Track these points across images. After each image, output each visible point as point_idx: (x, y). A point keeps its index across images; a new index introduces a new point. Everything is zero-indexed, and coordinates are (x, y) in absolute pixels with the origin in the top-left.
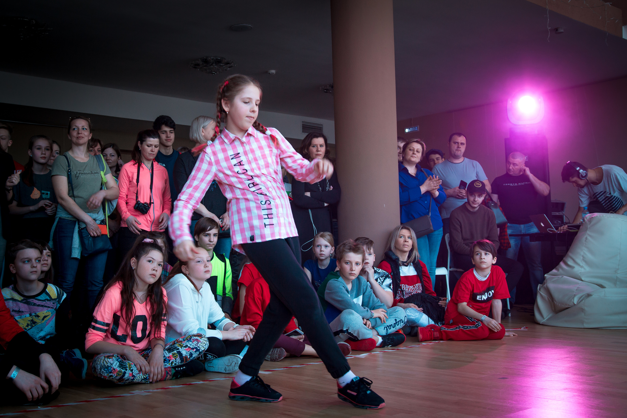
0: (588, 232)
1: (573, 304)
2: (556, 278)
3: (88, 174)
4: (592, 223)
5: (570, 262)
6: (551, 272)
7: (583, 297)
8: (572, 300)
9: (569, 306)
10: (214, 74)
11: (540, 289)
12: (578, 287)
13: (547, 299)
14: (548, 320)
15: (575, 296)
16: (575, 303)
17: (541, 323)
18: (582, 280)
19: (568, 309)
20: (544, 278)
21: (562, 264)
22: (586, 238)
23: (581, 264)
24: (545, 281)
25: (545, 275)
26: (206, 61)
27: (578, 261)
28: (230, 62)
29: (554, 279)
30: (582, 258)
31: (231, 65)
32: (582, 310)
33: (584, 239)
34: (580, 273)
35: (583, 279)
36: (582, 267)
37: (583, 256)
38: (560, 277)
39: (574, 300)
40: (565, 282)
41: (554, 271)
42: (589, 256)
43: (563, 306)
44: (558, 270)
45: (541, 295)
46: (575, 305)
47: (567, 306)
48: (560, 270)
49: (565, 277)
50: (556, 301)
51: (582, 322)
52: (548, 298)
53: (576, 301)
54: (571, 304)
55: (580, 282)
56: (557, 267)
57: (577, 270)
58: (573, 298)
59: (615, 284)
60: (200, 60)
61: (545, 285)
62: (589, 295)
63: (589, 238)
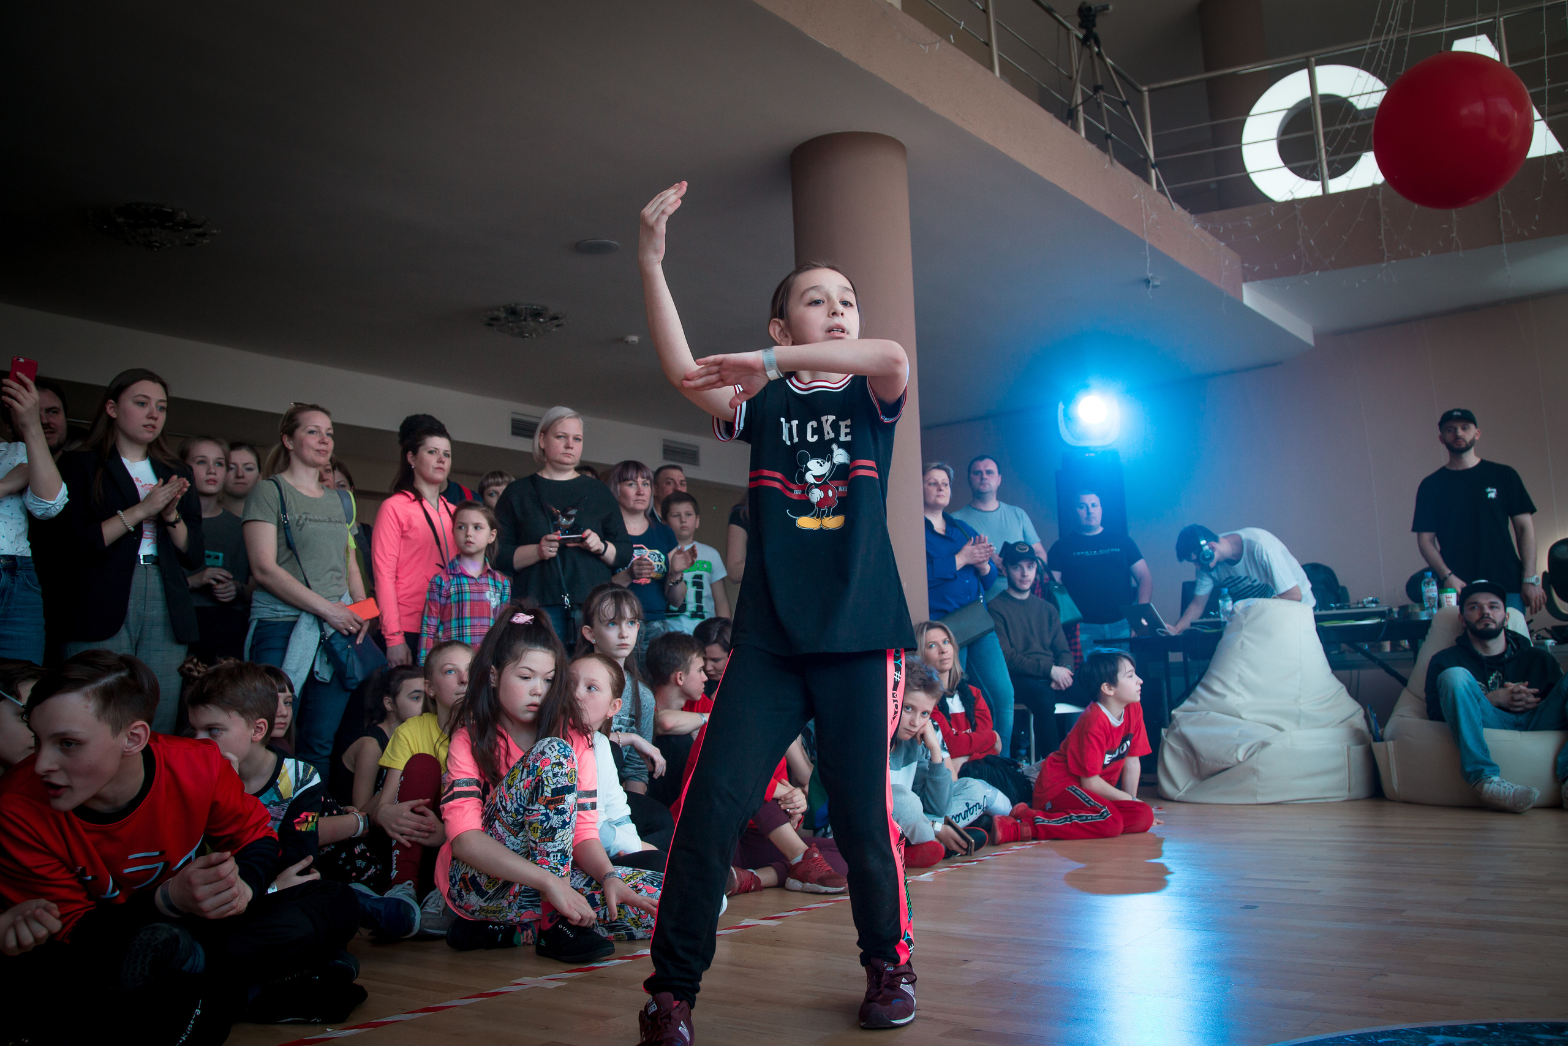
0: (1245, 632)
1: (1236, 761)
2: (1195, 716)
3: (322, 521)
4: (1250, 616)
5: (1217, 687)
6: (1182, 706)
7: (1253, 748)
8: (1235, 754)
9: (1229, 766)
10: (527, 337)
11: (1166, 736)
12: (1241, 731)
13: (1182, 753)
14: (1188, 791)
15: (1238, 746)
16: (1241, 759)
17: (1176, 799)
18: (1240, 717)
19: (1226, 771)
20: (1171, 718)
21: (1199, 689)
22: (1242, 643)
23: (1237, 690)
24: (1174, 722)
25: (1173, 712)
26: (513, 312)
27: (1233, 683)
28: (560, 316)
29: (1193, 719)
30: (1237, 678)
31: (561, 321)
32: (1254, 772)
33: (1238, 644)
34: (1238, 705)
35: (1243, 716)
36: (1238, 694)
37: (1239, 676)
38: (1204, 713)
39: (1237, 754)
40: (1213, 723)
41: (1187, 704)
42: (1250, 675)
43: (1218, 765)
44: (1196, 702)
45: (1172, 749)
46: (1239, 762)
47: (1225, 766)
48: (1200, 702)
49: (1212, 714)
50: (1203, 757)
51: (1254, 794)
52: (1184, 752)
53: (1240, 755)
54: (1233, 761)
55: (1240, 721)
56: (1192, 696)
57: (1232, 699)
58: (1236, 750)
59: (1298, 723)
60: (502, 309)
61: (1177, 730)
62: (1264, 745)
63: (1246, 642)
